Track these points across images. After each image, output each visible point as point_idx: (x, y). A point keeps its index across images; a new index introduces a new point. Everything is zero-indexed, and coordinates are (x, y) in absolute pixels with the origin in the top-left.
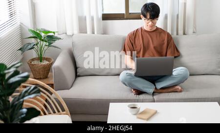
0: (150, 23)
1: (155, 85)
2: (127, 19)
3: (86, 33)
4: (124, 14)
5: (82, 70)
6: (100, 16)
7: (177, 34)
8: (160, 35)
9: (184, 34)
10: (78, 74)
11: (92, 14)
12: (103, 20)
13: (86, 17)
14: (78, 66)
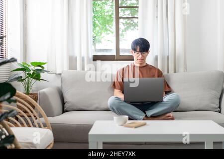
0: (140, 56)
1: (145, 113)
2: (117, 60)
3: (76, 70)
4: (114, 56)
5: (69, 104)
6: (91, 57)
7: (168, 72)
8: (150, 71)
9: (175, 72)
10: (65, 109)
11: (82, 55)
12: (93, 60)
13: (76, 58)
14: (65, 101)
